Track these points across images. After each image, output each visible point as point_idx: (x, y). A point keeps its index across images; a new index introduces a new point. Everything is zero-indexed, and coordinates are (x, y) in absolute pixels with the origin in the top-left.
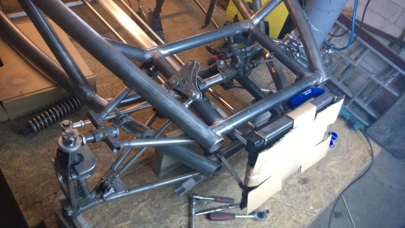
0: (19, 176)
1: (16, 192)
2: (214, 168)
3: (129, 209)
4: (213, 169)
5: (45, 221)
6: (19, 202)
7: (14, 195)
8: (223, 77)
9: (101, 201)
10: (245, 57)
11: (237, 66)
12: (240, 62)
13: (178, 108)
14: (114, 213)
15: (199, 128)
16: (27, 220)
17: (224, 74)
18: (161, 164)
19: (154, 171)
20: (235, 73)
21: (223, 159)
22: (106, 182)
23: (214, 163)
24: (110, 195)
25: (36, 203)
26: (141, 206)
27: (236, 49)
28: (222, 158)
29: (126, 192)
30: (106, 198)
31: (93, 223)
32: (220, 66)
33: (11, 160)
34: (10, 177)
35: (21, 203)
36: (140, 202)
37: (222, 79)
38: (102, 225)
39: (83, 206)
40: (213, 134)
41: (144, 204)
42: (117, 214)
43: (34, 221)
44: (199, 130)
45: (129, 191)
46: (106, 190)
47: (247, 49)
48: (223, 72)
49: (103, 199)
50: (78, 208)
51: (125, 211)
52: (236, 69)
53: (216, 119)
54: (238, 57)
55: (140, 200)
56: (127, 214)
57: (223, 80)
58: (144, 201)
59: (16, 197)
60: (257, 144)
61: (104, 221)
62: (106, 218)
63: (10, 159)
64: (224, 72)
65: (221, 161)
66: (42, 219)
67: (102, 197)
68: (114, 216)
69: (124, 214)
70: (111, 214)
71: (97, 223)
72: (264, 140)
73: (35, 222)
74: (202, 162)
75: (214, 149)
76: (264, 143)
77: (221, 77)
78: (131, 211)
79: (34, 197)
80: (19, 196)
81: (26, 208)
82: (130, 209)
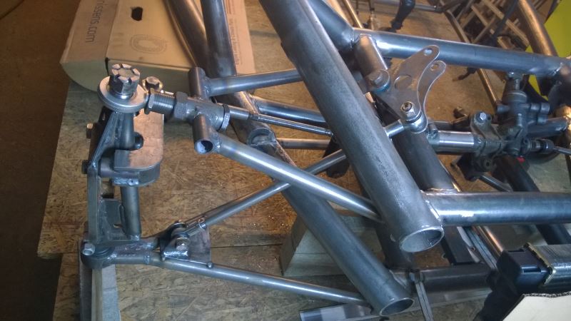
0: (73, 173)
1: (53, 194)
2: (395, 298)
3: (205, 305)
4: (390, 298)
5: (65, 256)
6: (47, 210)
7: (49, 197)
8: (476, 140)
9: (156, 260)
10: (532, 122)
11: (511, 131)
12: (521, 125)
13: (367, 121)
14: (177, 299)
15: (396, 180)
16: (41, 242)
17: (479, 137)
18: (295, 250)
19: (280, 263)
20: (503, 145)
21: (421, 289)
22: (180, 229)
23: (397, 287)
24: (176, 256)
25: (70, 222)
26: (227, 311)
27: (520, 101)
28: (417, 286)
29: (207, 266)
30: (167, 259)
31: (134, 299)
32: (475, 121)
33: (78, 146)
34: (61, 169)
35: (49, 213)
36: (230, 303)
37: (473, 143)
38: (145, 310)
39: (120, 253)
40: (423, 208)
41: (236, 309)
42: (180, 303)
43: (50, 248)
44: (395, 184)
45: (212, 267)
46: (173, 242)
47: (543, 109)
48: (480, 133)
49: (161, 258)
50: (110, 251)
51: (198, 307)
52: (508, 138)
53: (439, 183)
54: (520, 115)
55: (232, 300)
56: (198, 312)
57: (474, 145)
58: (238, 304)
59: (51, 200)
60: (526, 271)
61: (154, 305)
62: (160, 302)
63: (78, 144)
64: (482, 134)
65: (413, 291)
66: (62, 251)
67: (160, 255)
68: (174, 305)
69: (193, 310)
70: (171, 300)
71: (140, 301)
72: (549, 270)
73: (50, 251)
74: (372, 275)
75: (411, 245)
76: (546, 276)
77: (472, 140)
78: (207, 310)
79: (73, 213)
80: (55, 201)
81: (51, 223)
82: (207, 307)
